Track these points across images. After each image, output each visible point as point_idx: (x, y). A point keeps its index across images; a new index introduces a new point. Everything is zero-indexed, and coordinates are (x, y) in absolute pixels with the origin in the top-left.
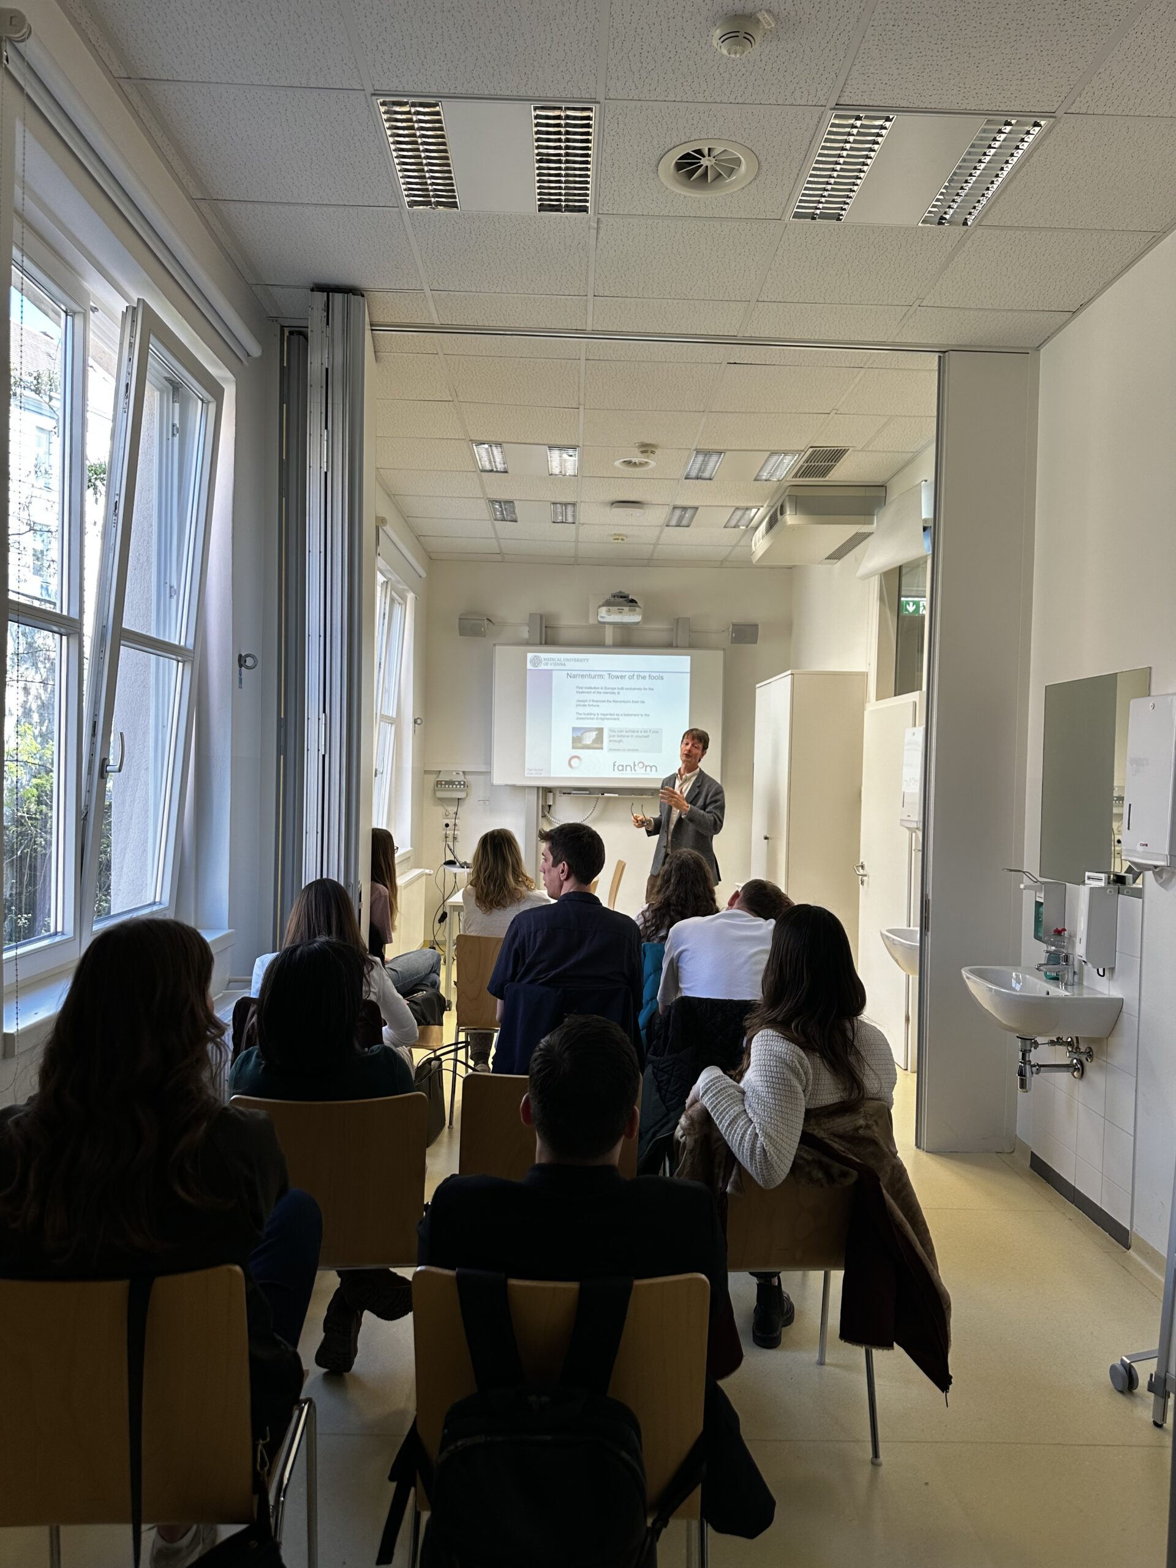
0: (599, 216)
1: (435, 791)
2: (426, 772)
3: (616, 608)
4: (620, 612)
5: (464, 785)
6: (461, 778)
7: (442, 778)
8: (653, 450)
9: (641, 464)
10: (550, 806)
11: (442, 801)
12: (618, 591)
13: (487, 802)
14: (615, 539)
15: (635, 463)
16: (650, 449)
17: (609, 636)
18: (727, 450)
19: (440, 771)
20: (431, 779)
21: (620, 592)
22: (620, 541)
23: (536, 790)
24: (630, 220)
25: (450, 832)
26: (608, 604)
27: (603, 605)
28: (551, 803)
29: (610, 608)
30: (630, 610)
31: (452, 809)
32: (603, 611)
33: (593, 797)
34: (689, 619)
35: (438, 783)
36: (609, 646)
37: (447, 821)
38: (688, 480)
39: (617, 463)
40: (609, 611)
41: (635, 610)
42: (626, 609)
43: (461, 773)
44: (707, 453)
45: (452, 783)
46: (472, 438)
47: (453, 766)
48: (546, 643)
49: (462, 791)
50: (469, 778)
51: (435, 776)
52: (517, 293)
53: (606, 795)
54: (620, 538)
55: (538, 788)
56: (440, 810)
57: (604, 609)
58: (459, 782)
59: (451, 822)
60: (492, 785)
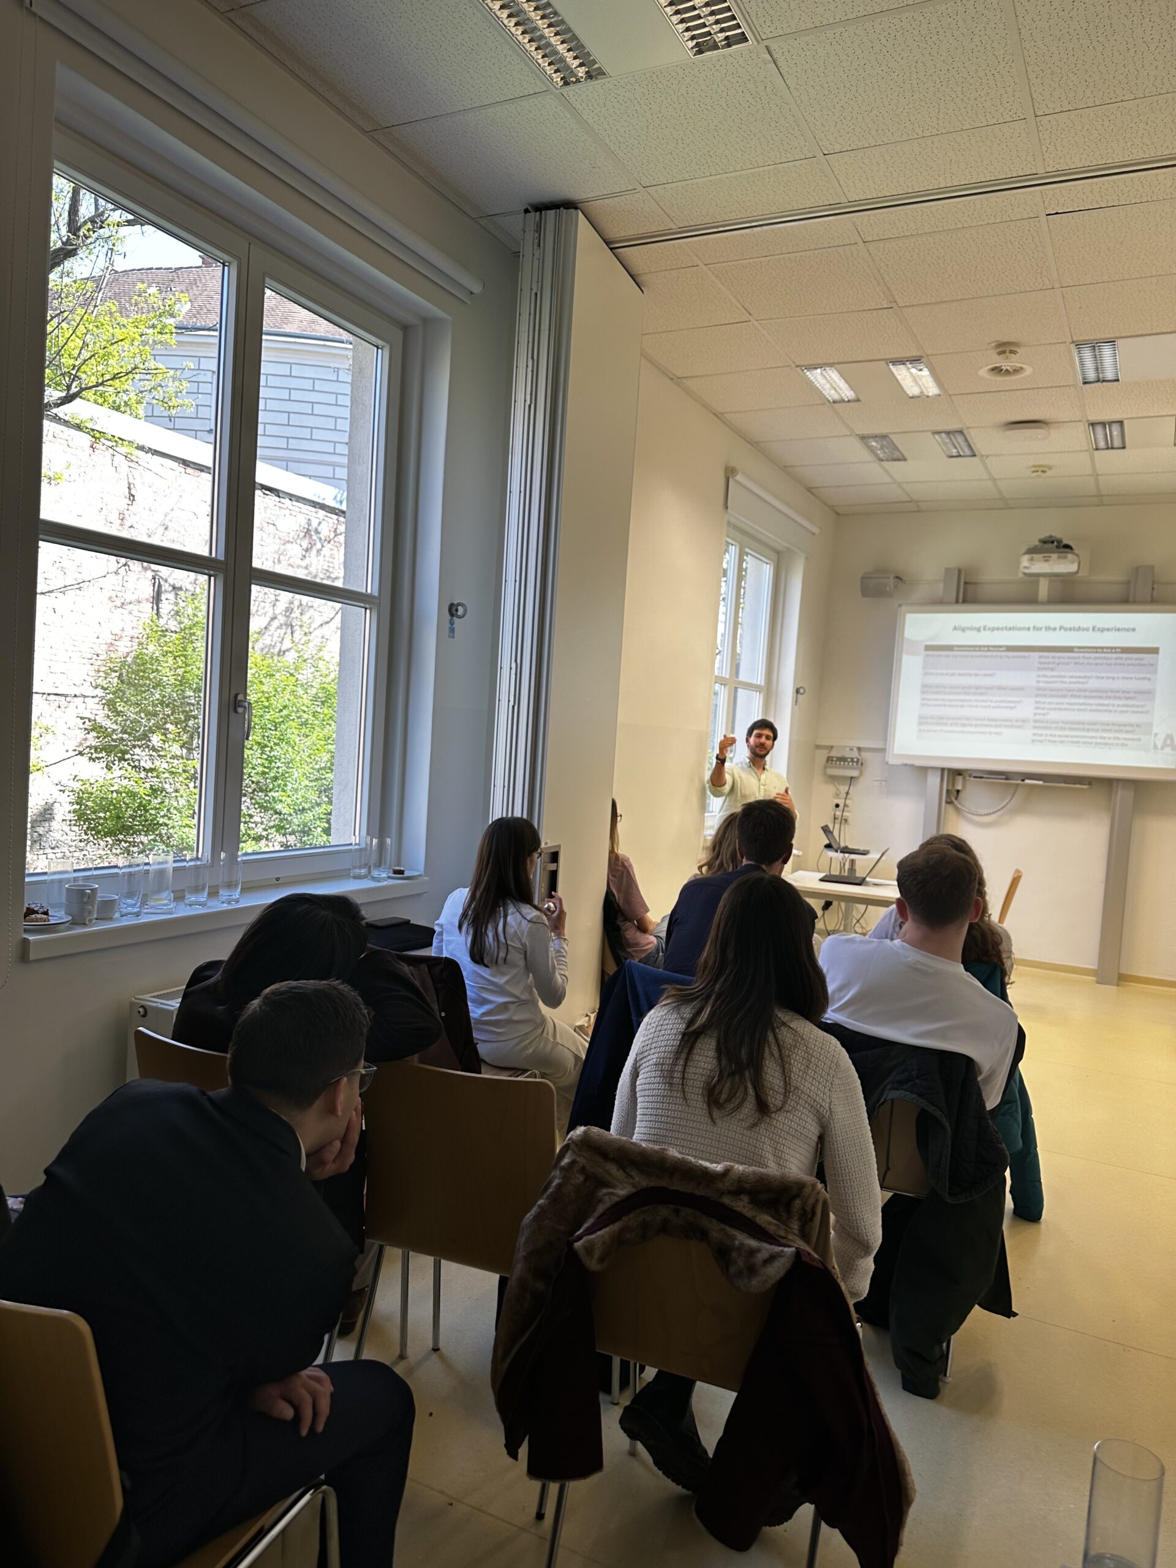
0: (766, 43)
1: (825, 768)
2: (818, 747)
3: (1041, 556)
4: (1046, 561)
5: (857, 762)
6: (855, 754)
7: (834, 753)
8: (1013, 348)
9: (1016, 371)
10: (958, 791)
11: (833, 779)
12: (1048, 534)
13: (884, 783)
14: (1034, 472)
15: (1007, 370)
16: (1008, 349)
17: (1043, 589)
18: (1117, 338)
19: (832, 747)
20: (822, 755)
21: (1051, 536)
22: (1040, 473)
23: (939, 773)
24: (806, 39)
25: (839, 813)
26: (1032, 551)
27: (1026, 553)
28: (959, 787)
29: (1034, 556)
30: (1059, 558)
31: (843, 789)
32: (1025, 561)
33: (1011, 784)
34: (1153, 567)
35: (829, 759)
36: (1043, 603)
37: (837, 801)
38: (1087, 386)
39: (983, 372)
40: (1032, 559)
41: (1066, 557)
42: (1054, 556)
43: (855, 749)
44: (1095, 346)
45: (843, 759)
46: (797, 363)
47: (847, 742)
48: (965, 601)
49: (855, 769)
50: (864, 755)
51: (827, 751)
52: (735, 171)
53: (1027, 781)
54: (1040, 469)
55: (943, 770)
56: (830, 789)
57: (1026, 557)
58: (852, 759)
59: (841, 802)
60: (887, 763)
